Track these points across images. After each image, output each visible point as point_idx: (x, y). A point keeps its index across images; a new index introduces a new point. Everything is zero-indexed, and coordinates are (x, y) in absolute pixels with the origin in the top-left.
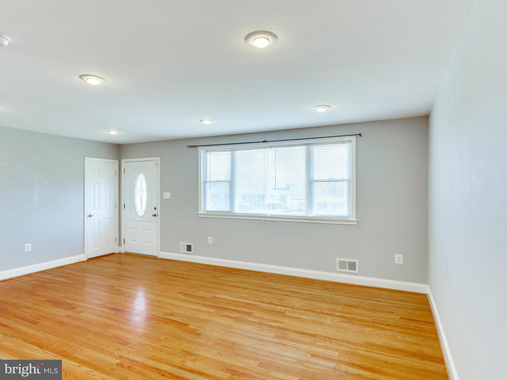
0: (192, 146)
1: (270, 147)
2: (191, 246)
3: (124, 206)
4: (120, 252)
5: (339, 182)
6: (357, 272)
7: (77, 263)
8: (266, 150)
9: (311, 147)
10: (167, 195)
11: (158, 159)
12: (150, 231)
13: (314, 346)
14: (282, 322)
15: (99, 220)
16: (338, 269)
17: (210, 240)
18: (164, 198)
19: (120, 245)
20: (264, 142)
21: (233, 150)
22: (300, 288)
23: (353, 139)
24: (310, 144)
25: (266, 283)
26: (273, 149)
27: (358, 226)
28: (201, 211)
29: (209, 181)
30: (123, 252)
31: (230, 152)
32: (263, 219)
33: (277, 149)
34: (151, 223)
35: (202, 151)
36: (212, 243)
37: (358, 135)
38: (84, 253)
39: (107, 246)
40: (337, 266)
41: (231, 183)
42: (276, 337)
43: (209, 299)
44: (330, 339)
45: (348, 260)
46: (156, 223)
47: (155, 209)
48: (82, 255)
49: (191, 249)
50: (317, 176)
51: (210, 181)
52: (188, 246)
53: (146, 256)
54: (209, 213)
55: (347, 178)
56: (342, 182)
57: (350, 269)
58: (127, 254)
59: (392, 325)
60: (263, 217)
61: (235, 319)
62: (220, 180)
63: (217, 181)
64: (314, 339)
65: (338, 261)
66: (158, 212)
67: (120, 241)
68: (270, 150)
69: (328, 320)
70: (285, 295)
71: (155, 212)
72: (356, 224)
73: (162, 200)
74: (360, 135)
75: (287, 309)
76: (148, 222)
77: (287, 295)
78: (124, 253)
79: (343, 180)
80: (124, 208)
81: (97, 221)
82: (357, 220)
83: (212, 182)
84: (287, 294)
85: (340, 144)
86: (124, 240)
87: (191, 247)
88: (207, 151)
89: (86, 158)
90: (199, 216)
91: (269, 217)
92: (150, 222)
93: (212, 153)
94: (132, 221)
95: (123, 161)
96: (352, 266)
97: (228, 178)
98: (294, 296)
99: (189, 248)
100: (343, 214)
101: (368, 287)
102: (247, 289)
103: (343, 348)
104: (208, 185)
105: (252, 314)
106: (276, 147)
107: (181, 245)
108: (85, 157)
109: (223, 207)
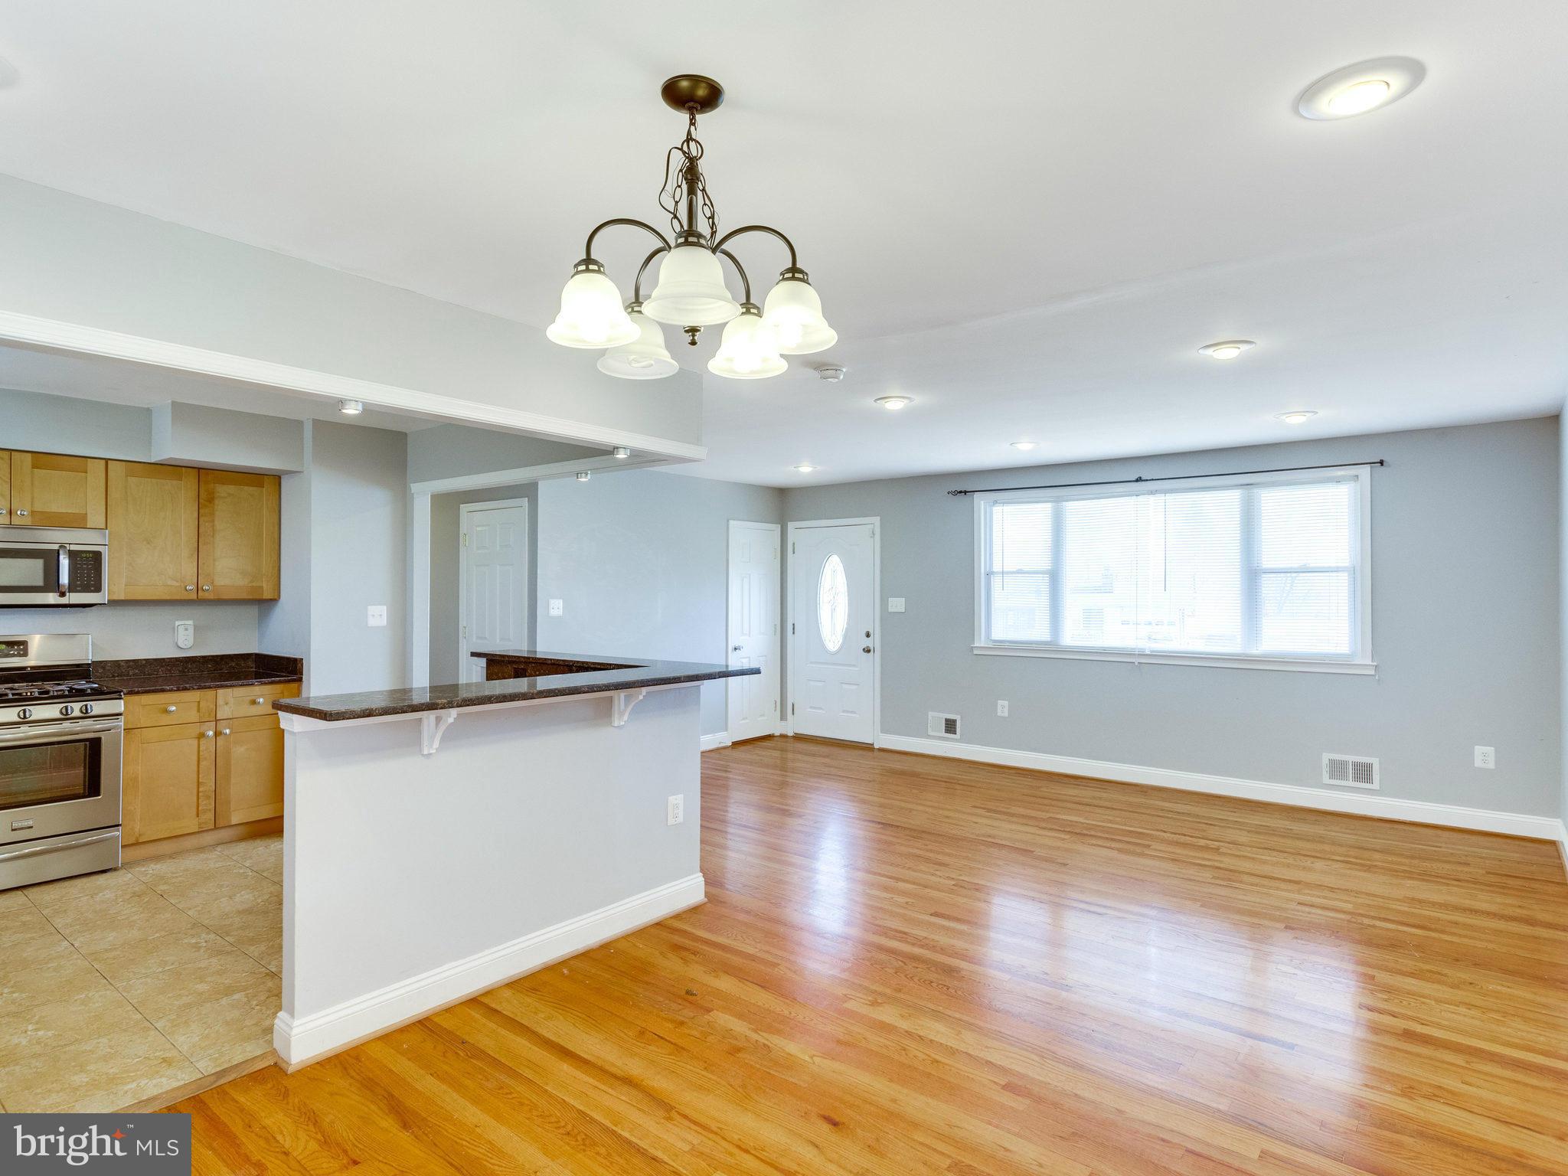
0: (961, 492)
1: (1152, 493)
2: (954, 721)
3: (794, 629)
4: (784, 733)
5: (1327, 574)
6: (1376, 785)
7: (718, 749)
8: (1141, 498)
9: (1256, 491)
10: (897, 604)
11: (877, 520)
12: (854, 687)
13: (1299, 894)
14: (1221, 862)
15: (749, 658)
16: (1326, 780)
17: (1003, 708)
18: (890, 610)
19: (783, 717)
20: (1137, 481)
21: (1058, 500)
22: (1236, 814)
23: (1365, 472)
24: (1251, 484)
25: (1152, 802)
26: (1160, 498)
27: (1377, 678)
28: (980, 642)
29: (997, 573)
30: (791, 734)
31: (1049, 505)
32: (1136, 660)
33: (1170, 497)
34: (857, 669)
35: (982, 502)
36: (1006, 714)
37: (1377, 463)
38: (726, 730)
39: (743, 721)
40: (1324, 773)
41: (1054, 577)
42: (1214, 877)
43: (1044, 820)
44: (1332, 889)
45: (1351, 758)
46: (869, 670)
47: (868, 635)
48: (724, 734)
49: (955, 728)
50: (1269, 558)
51: (1003, 573)
52: (947, 720)
53: (845, 743)
54: (1000, 644)
55: (1347, 565)
56: (1334, 574)
57: (1357, 778)
58: (799, 738)
59: (1468, 881)
60: (1134, 654)
61: (1119, 850)
62: (1026, 569)
63: (1020, 572)
64: (1299, 886)
65: (1325, 761)
66: (876, 642)
67: (784, 708)
68: (1152, 498)
69: (1319, 865)
70: (1206, 824)
71: (868, 642)
72: (1373, 673)
73: (886, 616)
74: (1382, 463)
75: (1222, 844)
76: (850, 665)
77: (1211, 825)
78: (793, 737)
79: (1337, 570)
80: (794, 633)
81: (748, 659)
82: (1375, 664)
83: (1008, 573)
84: (1210, 822)
85: (1330, 485)
86: (793, 705)
87: (955, 725)
88: (995, 502)
89: (732, 522)
90: (975, 652)
91: (1147, 655)
92: (854, 666)
93: (1008, 509)
94: (811, 663)
95: (791, 526)
96: (1363, 773)
97: (1044, 563)
98: (1229, 827)
99: (950, 726)
100: (1338, 648)
101: (1405, 823)
102: (1115, 809)
103: (1360, 901)
104: (996, 582)
105: (1149, 846)
106: (1165, 492)
107: (930, 718)
108: (728, 521)
109: (1037, 631)
